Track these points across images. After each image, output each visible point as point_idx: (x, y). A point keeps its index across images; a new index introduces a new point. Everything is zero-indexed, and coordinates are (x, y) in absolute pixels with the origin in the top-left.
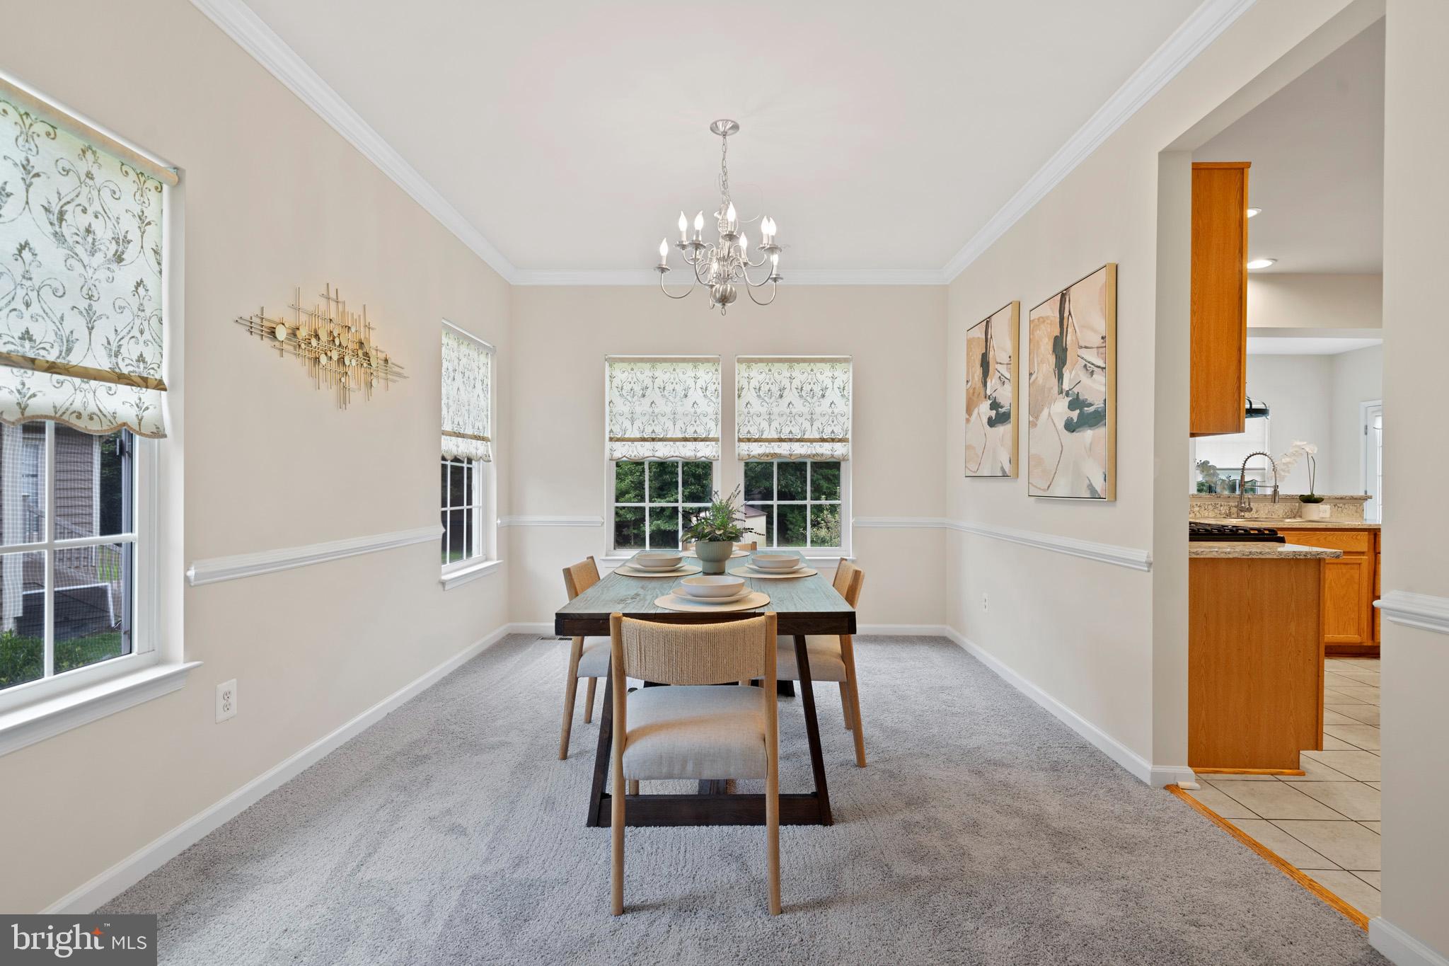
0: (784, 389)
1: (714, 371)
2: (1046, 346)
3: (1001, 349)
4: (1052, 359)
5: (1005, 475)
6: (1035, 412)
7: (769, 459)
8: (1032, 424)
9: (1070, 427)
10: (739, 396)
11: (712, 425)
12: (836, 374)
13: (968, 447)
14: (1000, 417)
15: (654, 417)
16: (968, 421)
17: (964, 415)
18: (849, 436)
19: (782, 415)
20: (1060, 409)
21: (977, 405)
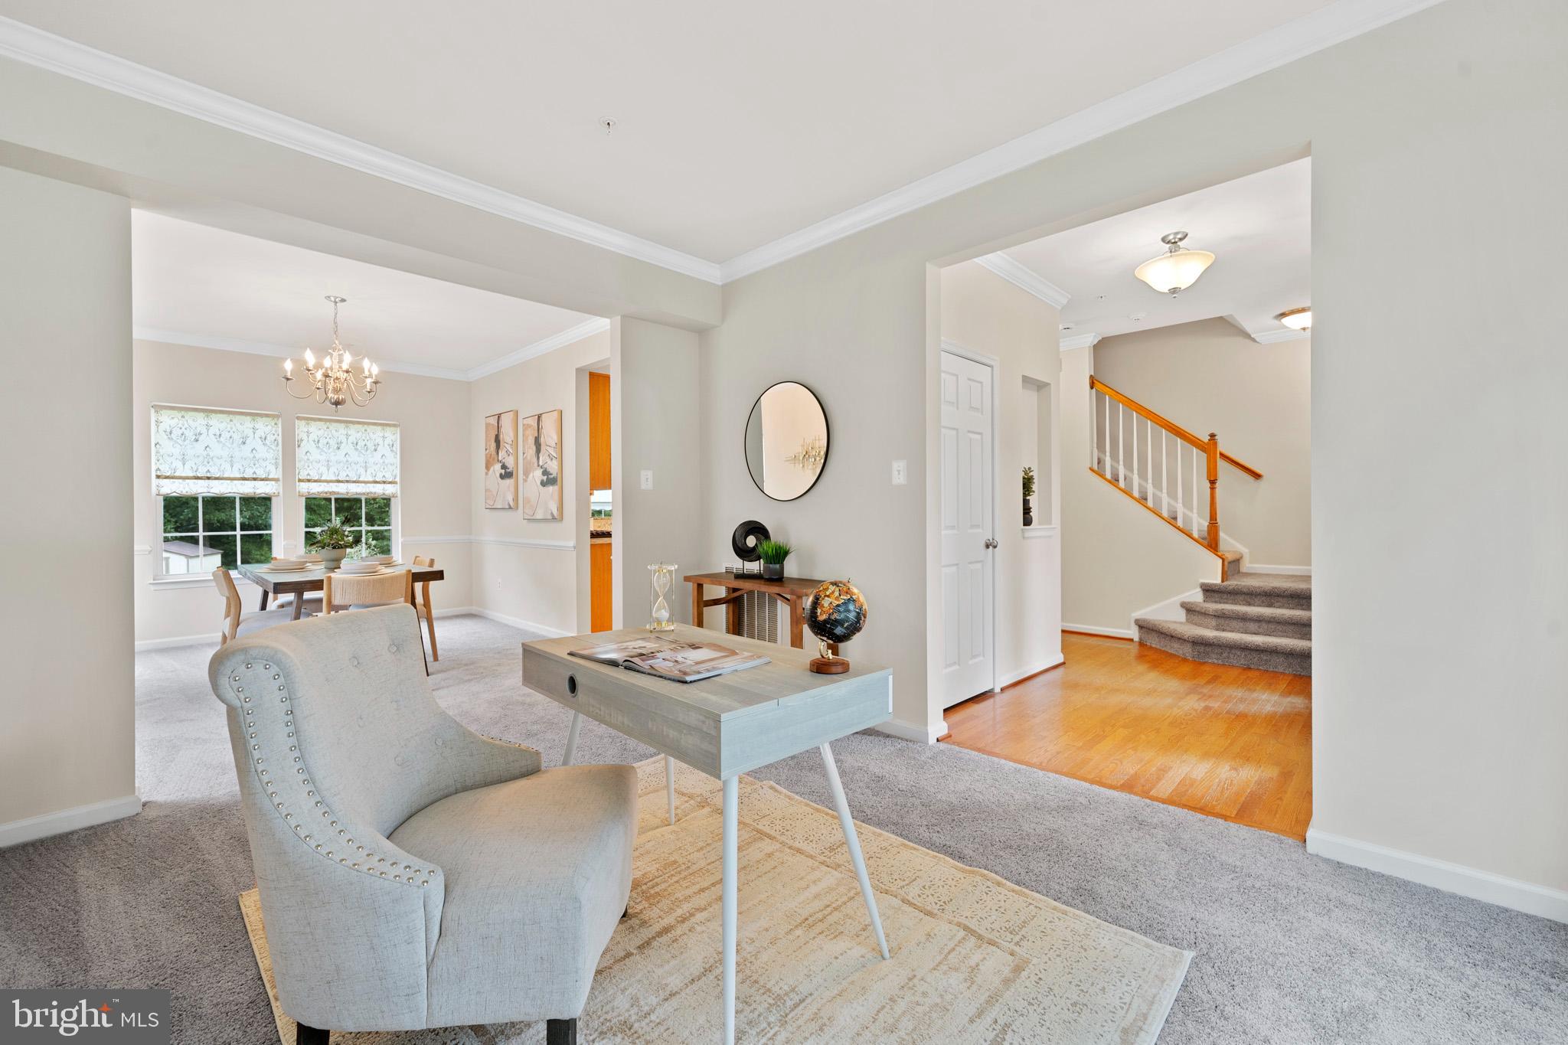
0: (341, 443)
1: (273, 424)
2: (531, 440)
3: (507, 435)
4: (534, 448)
5: (510, 508)
6: (526, 473)
7: (328, 496)
8: (525, 481)
9: (543, 484)
10: (299, 446)
11: (272, 468)
12: (386, 435)
13: (486, 490)
14: (507, 475)
15: (209, 459)
16: (487, 474)
17: (484, 470)
18: (398, 479)
19: (340, 462)
20: (538, 474)
21: (492, 465)
